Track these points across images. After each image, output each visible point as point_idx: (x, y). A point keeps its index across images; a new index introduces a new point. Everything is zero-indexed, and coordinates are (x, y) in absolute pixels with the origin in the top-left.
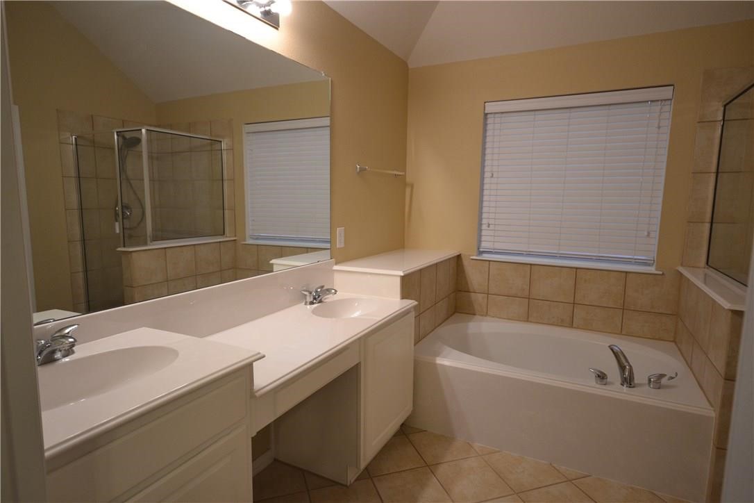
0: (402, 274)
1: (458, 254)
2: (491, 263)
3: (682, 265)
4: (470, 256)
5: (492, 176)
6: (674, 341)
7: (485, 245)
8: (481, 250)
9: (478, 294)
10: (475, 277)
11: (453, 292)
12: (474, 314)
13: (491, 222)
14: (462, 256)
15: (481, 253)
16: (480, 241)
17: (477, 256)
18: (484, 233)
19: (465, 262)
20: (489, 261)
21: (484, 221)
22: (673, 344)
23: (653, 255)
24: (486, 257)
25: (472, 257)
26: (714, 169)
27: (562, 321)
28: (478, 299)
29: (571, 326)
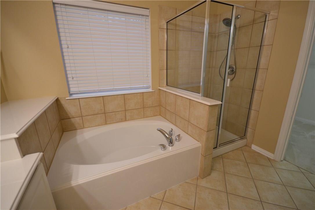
0: (16, 136)
1: (57, 98)
2: (80, 99)
3: (159, 87)
4: (65, 97)
5: (68, 48)
6: (160, 115)
7: (72, 90)
8: (71, 93)
9: (76, 118)
10: (71, 109)
11: (59, 122)
12: (76, 129)
13: (74, 76)
14: (59, 99)
15: (71, 95)
16: (69, 88)
17: (69, 97)
18: (70, 83)
19: (63, 102)
20: (79, 99)
21: (69, 76)
22: (160, 116)
23: (150, 84)
24: (75, 96)
25: (66, 98)
26: (165, 48)
27: (122, 119)
28: (76, 121)
29: (126, 120)
